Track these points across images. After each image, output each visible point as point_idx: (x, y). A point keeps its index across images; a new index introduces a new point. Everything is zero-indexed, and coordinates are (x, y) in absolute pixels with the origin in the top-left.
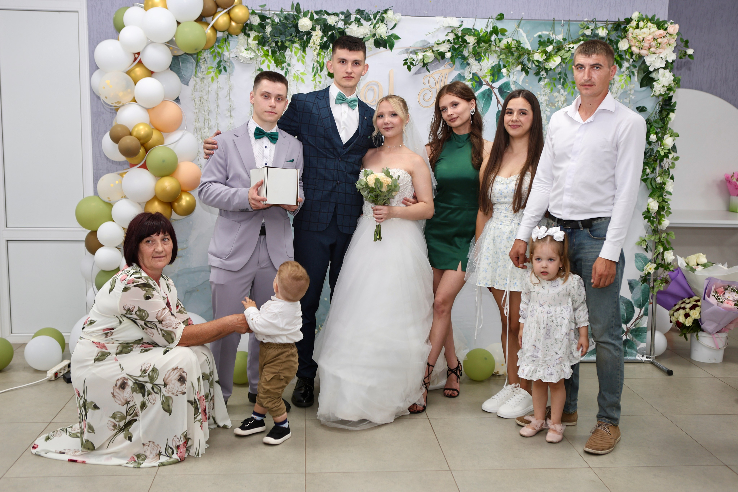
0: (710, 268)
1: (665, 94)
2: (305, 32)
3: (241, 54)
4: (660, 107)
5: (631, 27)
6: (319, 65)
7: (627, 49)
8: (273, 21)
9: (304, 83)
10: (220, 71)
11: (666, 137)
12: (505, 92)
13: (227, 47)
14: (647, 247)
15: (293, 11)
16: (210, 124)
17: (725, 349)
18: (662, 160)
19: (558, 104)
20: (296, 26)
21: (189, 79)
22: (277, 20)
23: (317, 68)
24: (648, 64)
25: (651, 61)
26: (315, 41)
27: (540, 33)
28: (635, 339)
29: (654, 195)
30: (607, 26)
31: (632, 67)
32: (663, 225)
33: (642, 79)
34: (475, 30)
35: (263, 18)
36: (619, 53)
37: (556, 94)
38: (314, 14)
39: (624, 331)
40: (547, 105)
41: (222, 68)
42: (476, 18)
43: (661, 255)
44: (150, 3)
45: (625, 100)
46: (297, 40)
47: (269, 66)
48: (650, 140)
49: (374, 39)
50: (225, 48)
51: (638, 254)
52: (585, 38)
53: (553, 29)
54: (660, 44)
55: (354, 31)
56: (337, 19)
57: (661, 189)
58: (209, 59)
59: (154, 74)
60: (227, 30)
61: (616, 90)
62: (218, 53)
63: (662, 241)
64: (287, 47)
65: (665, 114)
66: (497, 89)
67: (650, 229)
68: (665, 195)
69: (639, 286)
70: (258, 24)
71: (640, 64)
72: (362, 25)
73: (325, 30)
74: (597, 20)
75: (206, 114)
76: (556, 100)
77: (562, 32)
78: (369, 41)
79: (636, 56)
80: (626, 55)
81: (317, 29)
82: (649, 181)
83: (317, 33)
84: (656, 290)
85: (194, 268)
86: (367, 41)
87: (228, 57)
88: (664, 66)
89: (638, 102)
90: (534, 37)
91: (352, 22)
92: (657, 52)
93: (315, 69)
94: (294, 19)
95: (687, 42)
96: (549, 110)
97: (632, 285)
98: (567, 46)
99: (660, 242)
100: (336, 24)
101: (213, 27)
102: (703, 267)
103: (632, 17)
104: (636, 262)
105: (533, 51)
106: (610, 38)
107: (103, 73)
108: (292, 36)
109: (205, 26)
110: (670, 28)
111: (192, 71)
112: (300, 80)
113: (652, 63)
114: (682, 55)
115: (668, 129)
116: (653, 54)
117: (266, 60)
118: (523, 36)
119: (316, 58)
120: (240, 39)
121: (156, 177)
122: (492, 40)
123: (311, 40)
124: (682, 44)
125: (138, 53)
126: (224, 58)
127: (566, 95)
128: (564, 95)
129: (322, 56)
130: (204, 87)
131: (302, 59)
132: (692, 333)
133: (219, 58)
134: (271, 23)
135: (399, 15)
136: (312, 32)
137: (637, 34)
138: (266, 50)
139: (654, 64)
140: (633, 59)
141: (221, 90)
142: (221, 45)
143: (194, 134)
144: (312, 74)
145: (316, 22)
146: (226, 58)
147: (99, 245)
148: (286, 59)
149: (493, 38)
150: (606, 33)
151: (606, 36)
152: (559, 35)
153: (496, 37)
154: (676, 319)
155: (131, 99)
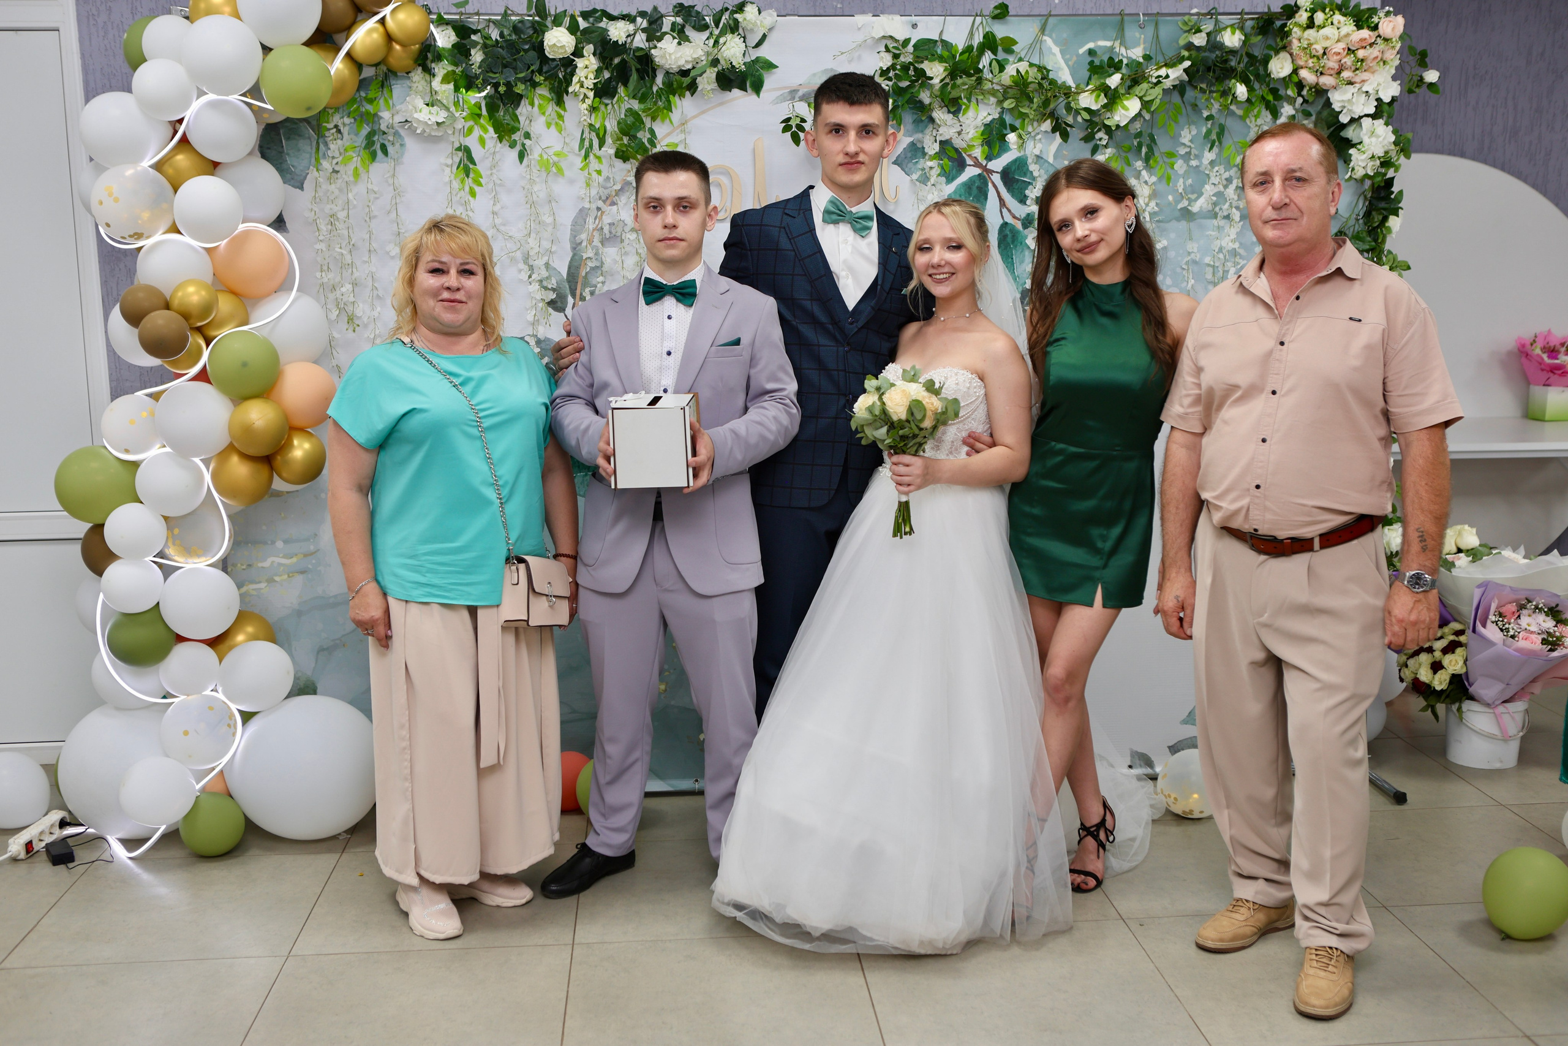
0: (1486, 560)
1: (1377, 174)
2: (560, 59)
3: (416, 115)
4: (1367, 203)
5: (1297, 24)
6: (594, 134)
7: (1290, 76)
8: (488, 38)
9: (563, 175)
10: (374, 156)
12: (1018, 180)
13: (386, 101)
15: (531, 13)
16: (356, 274)
17: (1522, 738)
20: (539, 48)
21: (304, 175)
22: (495, 35)
23: (591, 140)
24: (1336, 107)
25: (1343, 101)
26: (583, 79)
27: (1091, 45)
30: (1243, 24)
31: (1300, 116)
34: (946, 44)
35: (463, 31)
36: (1271, 86)
38: (580, 20)
41: (377, 147)
42: (945, 15)
44: (202, 5)
46: (542, 78)
47: (481, 140)
49: (716, 70)
50: (382, 101)
52: (1194, 53)
53: (1120, 34)
54: (1362, 60)
55: (671, 54)
56: (631, 28)
58: (347, 128)
59: (218, 168)
60: (384, 61)
62: (368, 113)
64: (520, 97)
65: (1377, 218)
66: (999, 175)
70: (453, 46)
71: (1320, 107)
72: (687, 39)
73: (605, 54)
74: (1221, 11)
75: (344, 252)
77: (1142, 41)
78: (704, 75)
79: (1311, 89)
80: (1286, 88)
81: (585, 53)
83: (587, 63)
85: (335, 596)
86: (701, 75)
87: (390, 121)
88: (1372, 110)
90: (1078, 55)
91: (666, 33)
92: (1357, 79)
93: (587, 144)
94: (536, 31)
95: (1424, 55)
98: (1154, 73)
100: (629, 40)
101: (348, 55)
102: (1471, 557)
103: (1298, 3)
105: (1076, 88)
106: (1251, 52)
107: (100, 169)
108: (530, 70)
109: (331, 55)
110: (1385, 24)
111: (308, 156)
112: (554, 169)
113: (1346, 105)
114: (1412, 84)
115: (1385, 253)
116: (1348, 84)
117: (476, 127)
118: (1054, 55)
119: (586, 118)
120: (414, 81)
121: (232, 400)
122: (984, 67)
123: (574, 79)
124: (1413, 60)
125: (181, 121)
126: (380, 124)
127: (1154, 183)
128: (1150, 184)
129: (600, 114)
130: (337, 192)
131: (557, 121)
132: (1446, 704)
133: (370, 125)
134: (482, 42)
135: (770, 15)
136: (575, 59)
137: (1309, 40)
138: (475, 105)
139: (1350, 108)
140: (1303, 96)
141: (377, 198)
142: (371, 95)
143: (318, 300)
144: (579, 155)
145: (582, 37)
146: (386, 125)
147: (110, 557)
148: (520, 122)
149: (986, 59)
150: (1240, 39)
151: (1241, 47)
152: (1134, 47)
153: (992, 57)
154: (1413, 675)
155: (166, 224)
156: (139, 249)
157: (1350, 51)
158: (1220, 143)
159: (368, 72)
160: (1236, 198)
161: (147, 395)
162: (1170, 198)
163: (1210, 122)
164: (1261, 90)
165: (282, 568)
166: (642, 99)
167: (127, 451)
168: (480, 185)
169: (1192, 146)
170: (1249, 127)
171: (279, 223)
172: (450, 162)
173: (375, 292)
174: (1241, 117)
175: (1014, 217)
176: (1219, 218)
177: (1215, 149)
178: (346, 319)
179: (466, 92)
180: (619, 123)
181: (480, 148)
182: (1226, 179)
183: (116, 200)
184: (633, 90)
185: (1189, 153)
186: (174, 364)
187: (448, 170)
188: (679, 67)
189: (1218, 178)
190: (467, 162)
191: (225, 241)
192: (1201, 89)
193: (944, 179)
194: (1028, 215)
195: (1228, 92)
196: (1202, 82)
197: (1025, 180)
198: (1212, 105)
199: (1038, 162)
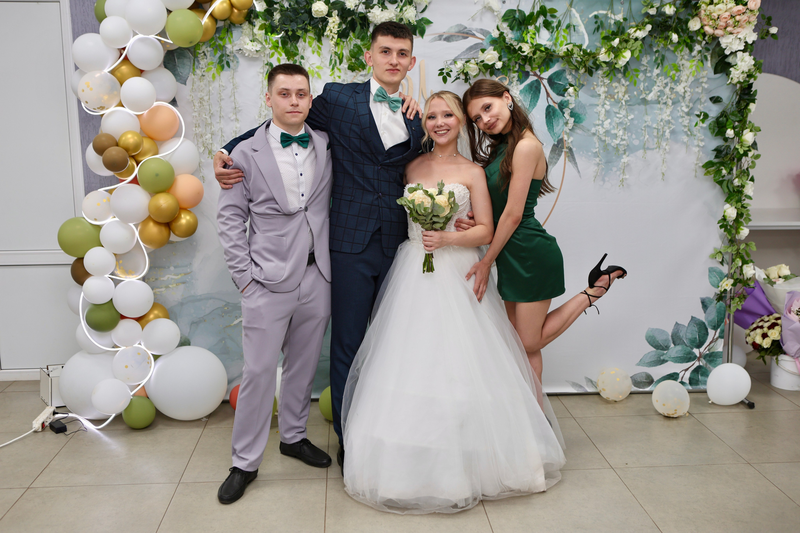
0: (792, 280)
1: (745, 81)
2: (320, 18)
3: (245, 47)
4: (738, 97)
5: (704, 3)
6: (337, 57)
7: (699, 30)
8: (282, 6)
9: (321, 78)
10: (223, 67)
11: (745, 132)
12: (556, 83)
13: (229, 39)
14: (723, 260)
16: (213, 129)
18: (740, 160)
19: (618, 96)
20: (309, 12)
21: (187, 77)
22: (286, 5)
23: (336, 61)
24: (723, 46)
25: (727, 43)
26: (332, 28)
27: (595, 13)
28: (708, 365)
29: (731, 200)
30: (675, 2)
31: (704, 50)
32: (741, 234)
33: (717, 64)
34: (520, 11)
35: (270, 3)
36: (690, 35)
37: (615, 84)
39: (696, 356)
40: (606, 97)
41: (225, 63)
43: (739, 269)
45: (697, 90)
46: (311, 28)
47: (279, 60)
48: (727, 136)
50: (227, 39)
51: (712, 268)
52: (649, 17)
53: (611, 7)
54: (738, 22)
55: (377, 16)
56: (357, 2)
57: (739, 193)
58: (209, 53)
59: (143, 73)
60: (229, 18)
61: (686, 77)
62: (220, 45)
63: (740, 253)
64: (299, 37)
65: (743, 104)
66: (546, 80)
67: (726, 238)
68: (744, 200)
69: (713, 305)
70: (265, 10)
71: (714, 46)
72: (386, 8)
73: (344, 15)
75: (207, 117)
76: (616, 91)
77: (622, 11)
79: (710, 36)
80: (697, 36)
81: (333, 15)
82: (725, 184)
83: (334, 20)
84: (733, 309)
85: (200, 296)
87: (231, 49)
88: (742, 48)
89: (711, 91)
90: (589, 18)
91: (375, 5)
92: (735, 31)
93: (333, 62)
94: (307, 3)
95: (769, 19)
96: (608, 103)
97: (705, 304)
99: (738, 254)
100: (356, 8)
101: (211, 15)
102: (784, 280)
104: (710, 277)
106: (679, 17)
107: (83, 73)
108: (304, 24)
109: (202, 15)
110: (751, 2)
111: (189, 67)
112: (316, 75)
113: (729, 45)
114: (763, 34)
115: (748, 123)
116: (730, 34)
117: (276, 53)
118: (576, 18)
119: (333, 49)
120: (244, 28)
121: (150, 194)
122: (540, 24)
123: (327, 28)
124: (764, 22)
125: (124, 49)
126: (226, 51)
127: (628, 86)
128: (625, 85)
129: (340, 47)
130: (204, 86)
131: (318, 50)
132: (771, 356)
133: (221, 51)
134: (279, 8)
136: (328, 18)
137: (710, 11)
138: (276, 41)
139: (731, 46)
140: (705, 40)
141: (224, 90)
142: (222, 36)
143: (193, 142)
144: (329, 68)
145: (332, 6)
146: (229, 51)
147: (87, 275)
148: (298, 51)
149: (541, 20)
150: (674, 10)
151: (674, 14)
152: (618, 14)
153: (544, 19)
154: (753, 340)
155: (116, 102)
156: (102, 115)
157: (732, 17)
158: (662, 64)
159: (221, 24)
160: (670, 93)
161: (106, 191)
162: (635, 93)
163: (657, 54)
164: (685, 37)
165: (173, 281)
166: (362, 40)
167: (96, 220)
169: (648, 65)
170: (677, 56)
171: (174, 102)
172: (262, 71)
173: (223, 138)
174: (673, 51)
175: (554, 102)
176: (661, 104)
177: (660, 68)
178: (208, 152)
179: (271, 34)
180: (350, 51)
182: (665, 84)
183: (91, 89)
184: (358, 34)
185: (646, 70)
186: (120, 175)
187: (261, 75)
189: (661, 83)
191: (147, 111)
192: (655, 36)
193: (519, 83)
194: (561, 101)
195: (667, 38)
196: (655, 33)
197: (560, 83)
198: (659, 45)
199: (571, 74)
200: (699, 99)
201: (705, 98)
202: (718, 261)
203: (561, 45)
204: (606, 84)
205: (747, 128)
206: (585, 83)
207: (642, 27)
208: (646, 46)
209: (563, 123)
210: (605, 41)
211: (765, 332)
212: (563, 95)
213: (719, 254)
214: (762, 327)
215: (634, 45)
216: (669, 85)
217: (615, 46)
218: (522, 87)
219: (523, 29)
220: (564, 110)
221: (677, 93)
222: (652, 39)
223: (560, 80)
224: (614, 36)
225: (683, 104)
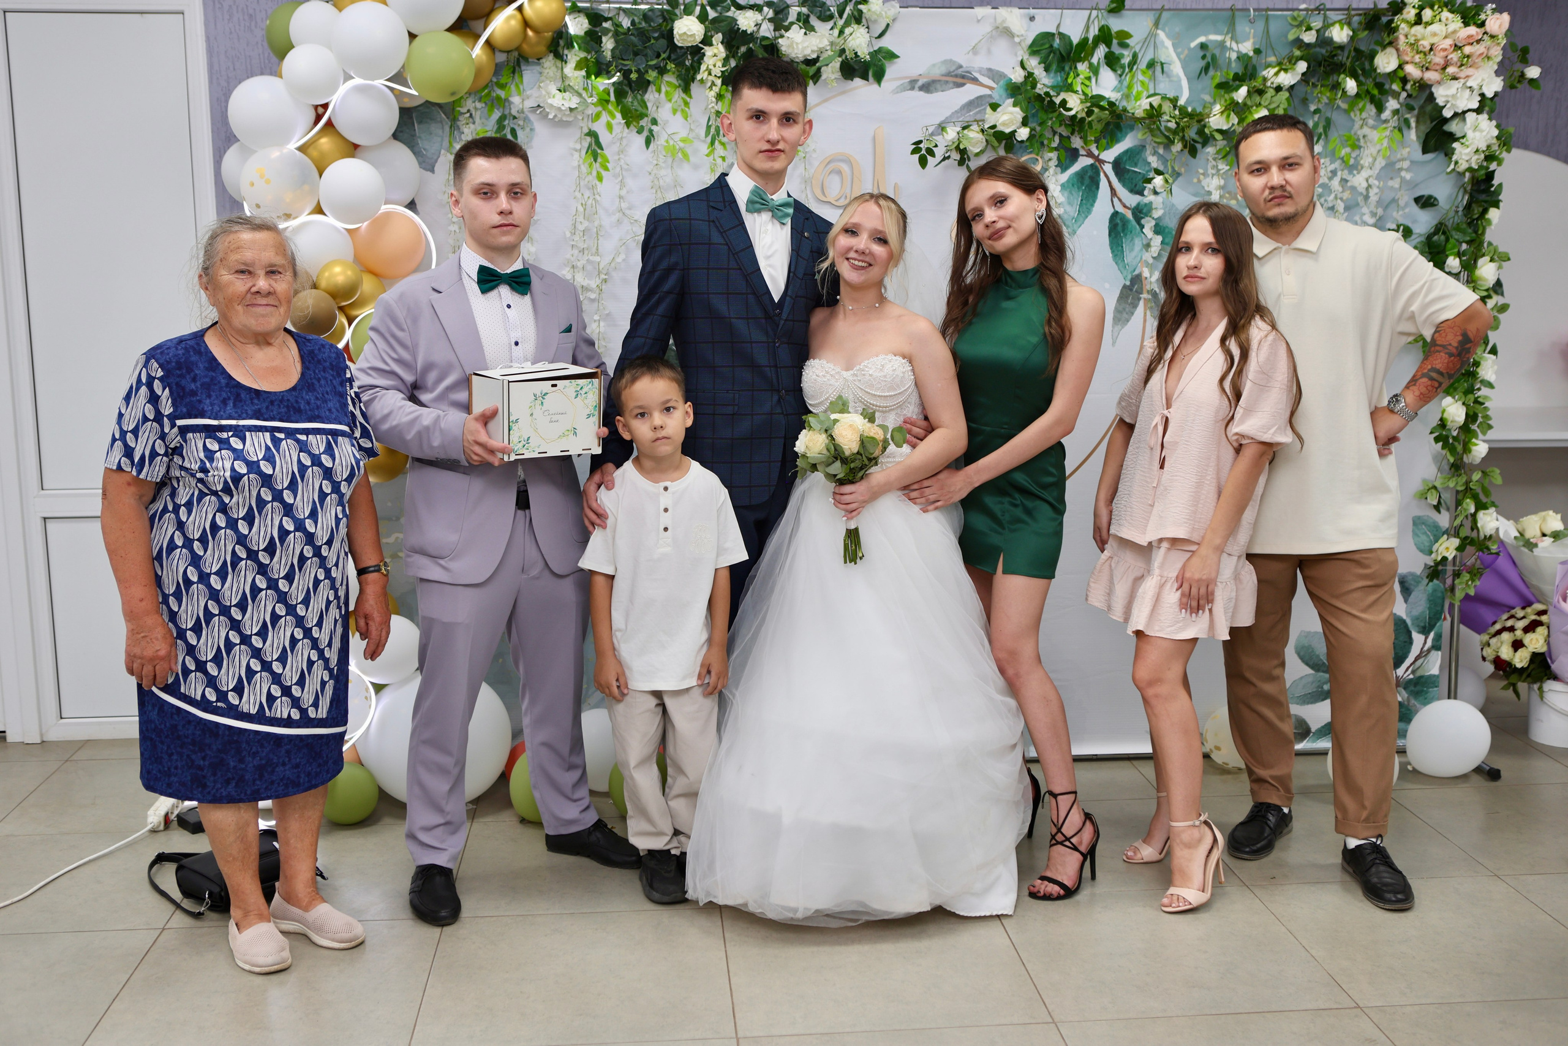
1: (1481, 167)
2: (688, 47)
3: (550, 101)
4: (1466, 197)
5: (1403, 20)
7: (1395, 72)
8: (618, 25)
9: (688, 160)
11: (1481, 262)
12: (1129, 171)
13: (517, 86)
14: (1439, 502)
15: (661, 2)
20: (669, 35)
21: (434, 157)
22: (626, 23)
24: (1440, 101)
25: (1447, 96)
26: (711, 67)
27: (1202, 39)
28: (1413, 701)
29: (1455, 389)
30: (1351, 20)
31: (1404, 109)
32: (1473, 453)
33: (1427, 135)
34: (1062, 36)
35: (595, 18)
36: (1377, 80)
38: (708, 8)
42: (1062, 9)
43: (1470, 518)
45: (1390, 183)
46: (672, 66)
47: (609, 126)
49: (840, 59)
50: (513, 88)
51: (1419, 518)
53: (1232, 29)
54: (1468, 57)
55: (797, 44)
56: (758, 17)
57: (1469, 375)
58: (478, 113)
59: (359, 150)
60: (517, 48)
61: (1370, 160)
62: (499, 98)
63: (1471, 489)
64: (649, 82)
65: (1477, 210)
66: (1110, 165)
67: (1445, 462)
68: (1479, 389)
69: (1421, 587)
70: (586, 33)
71: (1422, 101)
72: (813, 29)
73: (734, 43)
74: (1328, 6)
77: (1251, 35)
78: (830, 64)
79: (1415, 83)
80: (1392, 82)
81: (714, 42)
83: (716, 51)
84: (1459, 594)
86: (827, 65)
87: (521, 106)
88: (1475, 105)
89: (1416, 185)
90: (1190, 49)
91: (792, 24)
92: (1462, 75)
93: (713, 130)
94: (665, 19)
95: (1525, 52)
97: (1407, 585)
100: (756, 30)
101: (488, 42)
102: (1552, 540)
104: (1415, 534)
106: (1358, 47)
107: (247, 152)
108: (660, 58)
109: (471, 41)
110: (1492, 21)
111: (440, 139)
112: (680, 154)
113: (1450, 99)
114: (1514, 80)
115: (1485, 245)
116: (1452, 79)
117: (603, 112)
118: (1167, 48)
119: (713, 106)
120: (545, 66)
122: (1099, 59)
123: (702, 66)
124: (1515, 57)
125: (325, 106)
126: (510, 109)
131: (683, 107)
132: (1529, 683)
133: (501, 110)
134: (613, 29)
135: (893, 7)
136: (704, 47)
137: (1415, 36)
138: (604, 91)
139: (1454, 102)
140: (1406, 91)
142: (503, 81)
144: (704, 141)
145: (712, 26)
146: (516, 110)
148: (647, 108)
149: (1101, 51)
150: (1348, 35)
151: (1348, 42)
152: (1244, 41)
153: (1107, 50)
154: (1495, 653)
155: (311, 206)
157: (1457, 47)
158: (1326, 136)
159: (502, 58)
160: (1340, 189)
163: (1316, 117)
164: (1370, 84)
168: (607, 169)
170: (1353, 121)
171: (412, 205)
172: (578, 146)
174: (1346, 112)
175: (1125, 206)
179: (596, 78)
181: (607, 133)
182: (1331, 172)
183: (268, 182)
187: (576, 155)
188: (805, 56)
190: (595, 146)
192: (1313, 84)
193: (1059, 169)
194: (1138, 204)
195: (1336, 86)
196: (1313, 76)
197: (1136, 170)
198: (1320, 98)
199: (1155, 153)
200: (1394, 201)
201: (1406, 198)
202: (1430, 505)
203: (1137, 98)
204: (1222, 172)
205: (1483, 255)
206: (1183, 170)
207: (1288, 66)
208: (1296, 101)
209: (1141, 246)
210: (1222, 92)
211: (1519, 639)
212: (1141, 193)
213: (1433, 490)
214: (1512, 629)
215: (1275, 99)
216: (1339, 173)
217: (1240, 101)
218: (1065, 177)
219: (1067, 68)
220: (1143, 221)
221: (1353, 189)
222: (1309, 89)
223: (1136, 165)
224: (1237, 83)
225: (1365, 210)
